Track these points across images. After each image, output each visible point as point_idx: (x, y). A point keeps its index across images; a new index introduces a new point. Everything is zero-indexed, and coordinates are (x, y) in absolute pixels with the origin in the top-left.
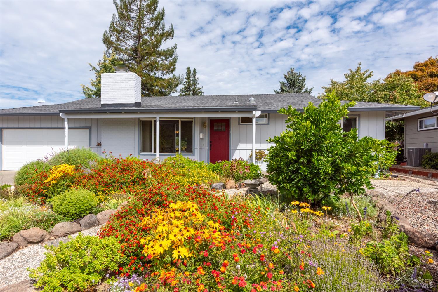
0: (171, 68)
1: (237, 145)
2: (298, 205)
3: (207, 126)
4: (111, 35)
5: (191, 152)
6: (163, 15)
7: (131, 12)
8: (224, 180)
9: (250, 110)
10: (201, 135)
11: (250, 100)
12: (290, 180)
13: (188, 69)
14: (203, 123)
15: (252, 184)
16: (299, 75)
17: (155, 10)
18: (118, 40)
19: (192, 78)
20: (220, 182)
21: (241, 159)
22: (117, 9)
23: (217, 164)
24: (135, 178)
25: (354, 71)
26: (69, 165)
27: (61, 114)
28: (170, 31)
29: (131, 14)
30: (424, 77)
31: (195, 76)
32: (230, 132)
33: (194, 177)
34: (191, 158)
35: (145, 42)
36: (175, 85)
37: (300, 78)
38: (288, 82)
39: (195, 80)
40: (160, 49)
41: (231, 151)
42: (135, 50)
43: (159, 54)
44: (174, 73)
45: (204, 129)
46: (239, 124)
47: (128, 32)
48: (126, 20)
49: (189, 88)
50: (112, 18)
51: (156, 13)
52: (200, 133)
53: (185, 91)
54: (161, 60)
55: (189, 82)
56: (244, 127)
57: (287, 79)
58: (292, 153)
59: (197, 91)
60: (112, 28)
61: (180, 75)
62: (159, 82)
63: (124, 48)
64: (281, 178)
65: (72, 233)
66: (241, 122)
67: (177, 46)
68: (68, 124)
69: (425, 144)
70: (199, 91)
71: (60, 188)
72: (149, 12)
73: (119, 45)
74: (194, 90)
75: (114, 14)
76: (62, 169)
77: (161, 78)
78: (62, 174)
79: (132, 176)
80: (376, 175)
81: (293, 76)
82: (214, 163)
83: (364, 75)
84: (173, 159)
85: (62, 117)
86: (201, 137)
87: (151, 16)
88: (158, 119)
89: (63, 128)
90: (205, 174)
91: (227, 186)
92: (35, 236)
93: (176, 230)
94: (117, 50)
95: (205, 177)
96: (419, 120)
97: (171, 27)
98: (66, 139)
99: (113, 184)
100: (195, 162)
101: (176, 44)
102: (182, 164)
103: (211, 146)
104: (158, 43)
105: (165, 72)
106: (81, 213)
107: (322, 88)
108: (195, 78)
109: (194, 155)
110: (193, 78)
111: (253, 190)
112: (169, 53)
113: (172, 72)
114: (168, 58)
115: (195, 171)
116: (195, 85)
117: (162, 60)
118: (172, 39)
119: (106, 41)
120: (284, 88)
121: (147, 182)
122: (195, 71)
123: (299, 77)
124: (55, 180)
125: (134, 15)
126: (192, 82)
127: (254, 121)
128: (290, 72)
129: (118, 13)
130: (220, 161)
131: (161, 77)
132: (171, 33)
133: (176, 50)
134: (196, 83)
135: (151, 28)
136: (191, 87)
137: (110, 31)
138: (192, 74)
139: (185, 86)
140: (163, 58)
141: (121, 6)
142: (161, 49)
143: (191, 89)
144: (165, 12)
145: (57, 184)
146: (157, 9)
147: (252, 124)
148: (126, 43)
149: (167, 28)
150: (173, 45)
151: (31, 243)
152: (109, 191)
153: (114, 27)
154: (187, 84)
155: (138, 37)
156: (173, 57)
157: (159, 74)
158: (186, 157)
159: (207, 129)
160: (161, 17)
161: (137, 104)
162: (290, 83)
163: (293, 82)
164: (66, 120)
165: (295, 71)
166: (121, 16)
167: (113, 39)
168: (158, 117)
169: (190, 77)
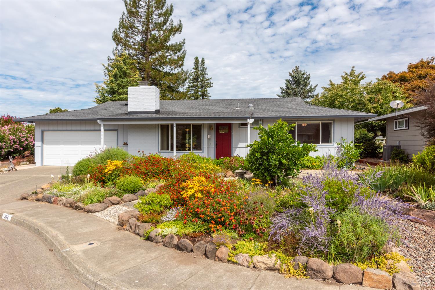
0: (179, 62)
1: (238, 144)
2: (255, 181)
3: (213, 128)
4: (121, 33)
5: (201, 150)
6: (171, 11)
7: (140, 8)
8: (224, 171)
9: (246, 118)
10: (209, 136)
11: (250, 106)
12: (258, 169)
13: (196, 59)
14: (210, 126)
15: (240, 173)
16: (304, 73)
17: (163, 6)
18: (127, 36)
19: (200, 68)
20: (222, 173)
21: (237, 156)
22: (126, 6)
23: (220, 160)
24: (163, 170)
25: (349, 74)
26: (119, 161)
27: (98, 121)
28: (178, 26)
29: (140, 10)
30: (413, 79)
31: (204, 66)
32: (232, 134)
33: (203, 169)
34: (201, 155)
35: (154, 38)
36: (183, 80)
37: (305, 76)
38: (293, 79)
39: (203, 70)
40: (168, 44)
41: (233, 149)
42: (143, 45)
43: (168, 49)
44: (182, 67)
45: (211, 131)
46: (239, 127)
47: (136, 28)
48: (134, 17)
49: (197, 79)
50: (122, 16)
51: (164, 9)
52: (208, 134)
53: (193, 82)
54: (169, 55)
55: (197, 73)
56: (243, 129)
57: (293, 77)
58: (258, 153)
59: (206, 82)
60: (122, 25)
61: (188, 69)
62: (167, 77)
63: (132, 44)
64: (253, 168)
65: (133, 200)
66: (241, 126)
67: (186, 41)
68: (104, 128)
69: (398, 142)
70: (208, 81)
71: (114, 176)
72: (158, 8)
73: (129, 41)
74: (202, 80)
75: (123, 12)
76: (115, 163)
77: (169, 73)
78: (115, 167)
79: (161, 168)
80: (344, 167)
81: (298, 74)
82: (218, 159)
83: (358, 76)
84: (187, 156)
85: (99, 123)
86: (209, 138)
87: (160, 11)
88: (175, 125)
89: (100, 130)
90: (211, 167)
91: (227, 175)
92: (116, 200)
93: (196, 187)
94: (126, 45)
95: (211, 169)
96: (395, 121)
97: (179, 23)
98: (102, 140)
99: (148, 174)
100: (204, 158)
101: (184, 39)
102: (194, 160)
103: (216, 144)
104: (167, 39)
105: (173, 67)
106: (134, 190)
107: (322, 88)
108: (203, 68)
109: (203, 153)
110: (202, 69)
111: (241, 176)
112: (178, 48)
113: (180, 66)
114: (176, 53)
115: (204, 165)
116: (203, 75)
117: (171, 55)
118: (180, 33)
119: (116, 38)
120: (289, 86)
121: (171, 172)
122: (203, 60)
123: (303, 75)
124: (111, 171)
125: (143, 11)
126: (200, 72)
127: (249, 126)
128: (295, 70)
129: (127, 10)
130: (223, 157)
131: (169, 71)
132: (179, 28)
133: (185, 45)
134: (205, 73)
135: (159, 24)
136: (199, 78)
137: (119, 29)
138: (200, 64)
139: (193, 77)
140: (172, 53)
141: (130, 3)
142: (170, 44)
143: (199, 79)
144: (173, 7)
145: (111, 174)
146: (165, 5)
147: (247, 127)
148: (135, 39)
149: (176, 23)
150: (182, 40)
151: (114, 204)
152: (147, 178)
153: (123, 24)
154: (195, 75)
155: (146, 32)
156: (181, 52)
157: (167, 69)
158: (197, 154)
159: (213, 131)
160: (169, 13)
161: (157, 112)
162: (295, 81)
163: (298, 80)
164: (102, 125)
165: (299, 69)
166: (130, 12)
167: (122, 35)
168: (175, 123)
169: (198, 67)
